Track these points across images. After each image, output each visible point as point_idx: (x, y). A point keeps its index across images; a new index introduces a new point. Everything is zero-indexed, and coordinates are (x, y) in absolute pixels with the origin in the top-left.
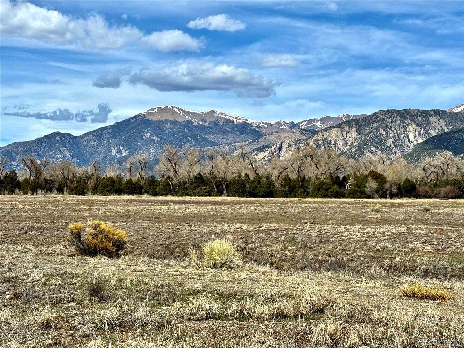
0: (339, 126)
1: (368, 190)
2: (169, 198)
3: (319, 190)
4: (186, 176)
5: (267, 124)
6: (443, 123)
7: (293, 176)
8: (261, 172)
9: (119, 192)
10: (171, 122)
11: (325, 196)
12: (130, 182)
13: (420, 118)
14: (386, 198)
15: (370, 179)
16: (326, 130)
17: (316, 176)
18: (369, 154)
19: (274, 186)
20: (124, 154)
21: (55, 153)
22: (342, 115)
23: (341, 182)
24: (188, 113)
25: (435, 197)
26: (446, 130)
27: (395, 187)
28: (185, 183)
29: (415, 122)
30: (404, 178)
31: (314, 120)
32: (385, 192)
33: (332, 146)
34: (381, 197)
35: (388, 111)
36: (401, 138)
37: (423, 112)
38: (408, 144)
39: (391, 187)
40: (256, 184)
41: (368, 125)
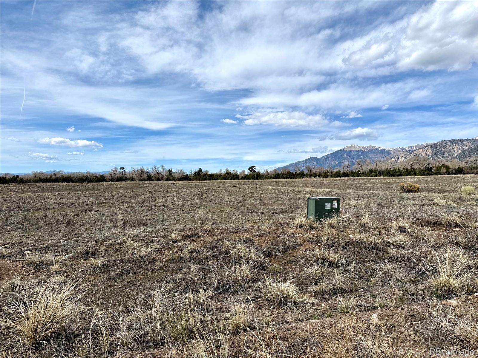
0: (423, 148)
1: (442, 172)
2: (360, 178)
3: (421, 173)
4: (366, 169)
5: (392, 149)
6: (470, 144)
7: (409, 168)
8: (395, 167)
9: (340, 176)
10: (354, 151)
11: (424, 175)
12: (344, 173)
13: (459, 143)
14: (450, 175)
15: (442, 168)
16: (417, 150)
17: (419, 168)
18: (437, 158)
19: (402, 172)
20: (336, 163)
21: (312, 164)
22: (424, 144)
23: (430, 169)
24: (360, 147)
25: (472, 173)
26: (472, 147)
27: (454, 170)
28: (365, 172)
29: (457, 144)
30: (457, 167)
31: (412, 146)
32: (450, 172)
33: (421, 156)
34: (448, 175)
35: (445, 141)
36: (451, 151)
37: (461, 140)
38: (454, 153)
39: (452, 170)
40: (394, 171)
41: (436, 147)
